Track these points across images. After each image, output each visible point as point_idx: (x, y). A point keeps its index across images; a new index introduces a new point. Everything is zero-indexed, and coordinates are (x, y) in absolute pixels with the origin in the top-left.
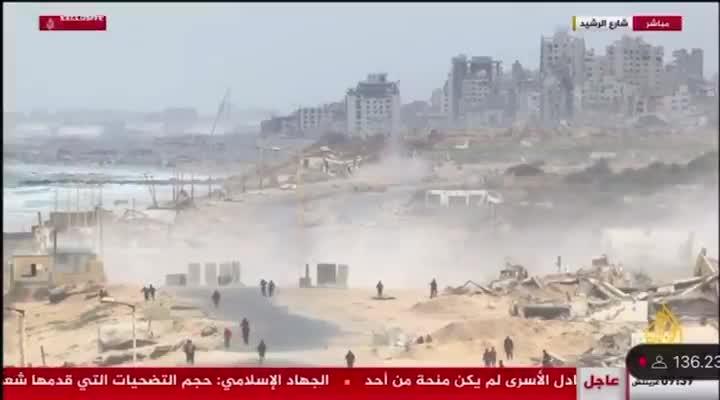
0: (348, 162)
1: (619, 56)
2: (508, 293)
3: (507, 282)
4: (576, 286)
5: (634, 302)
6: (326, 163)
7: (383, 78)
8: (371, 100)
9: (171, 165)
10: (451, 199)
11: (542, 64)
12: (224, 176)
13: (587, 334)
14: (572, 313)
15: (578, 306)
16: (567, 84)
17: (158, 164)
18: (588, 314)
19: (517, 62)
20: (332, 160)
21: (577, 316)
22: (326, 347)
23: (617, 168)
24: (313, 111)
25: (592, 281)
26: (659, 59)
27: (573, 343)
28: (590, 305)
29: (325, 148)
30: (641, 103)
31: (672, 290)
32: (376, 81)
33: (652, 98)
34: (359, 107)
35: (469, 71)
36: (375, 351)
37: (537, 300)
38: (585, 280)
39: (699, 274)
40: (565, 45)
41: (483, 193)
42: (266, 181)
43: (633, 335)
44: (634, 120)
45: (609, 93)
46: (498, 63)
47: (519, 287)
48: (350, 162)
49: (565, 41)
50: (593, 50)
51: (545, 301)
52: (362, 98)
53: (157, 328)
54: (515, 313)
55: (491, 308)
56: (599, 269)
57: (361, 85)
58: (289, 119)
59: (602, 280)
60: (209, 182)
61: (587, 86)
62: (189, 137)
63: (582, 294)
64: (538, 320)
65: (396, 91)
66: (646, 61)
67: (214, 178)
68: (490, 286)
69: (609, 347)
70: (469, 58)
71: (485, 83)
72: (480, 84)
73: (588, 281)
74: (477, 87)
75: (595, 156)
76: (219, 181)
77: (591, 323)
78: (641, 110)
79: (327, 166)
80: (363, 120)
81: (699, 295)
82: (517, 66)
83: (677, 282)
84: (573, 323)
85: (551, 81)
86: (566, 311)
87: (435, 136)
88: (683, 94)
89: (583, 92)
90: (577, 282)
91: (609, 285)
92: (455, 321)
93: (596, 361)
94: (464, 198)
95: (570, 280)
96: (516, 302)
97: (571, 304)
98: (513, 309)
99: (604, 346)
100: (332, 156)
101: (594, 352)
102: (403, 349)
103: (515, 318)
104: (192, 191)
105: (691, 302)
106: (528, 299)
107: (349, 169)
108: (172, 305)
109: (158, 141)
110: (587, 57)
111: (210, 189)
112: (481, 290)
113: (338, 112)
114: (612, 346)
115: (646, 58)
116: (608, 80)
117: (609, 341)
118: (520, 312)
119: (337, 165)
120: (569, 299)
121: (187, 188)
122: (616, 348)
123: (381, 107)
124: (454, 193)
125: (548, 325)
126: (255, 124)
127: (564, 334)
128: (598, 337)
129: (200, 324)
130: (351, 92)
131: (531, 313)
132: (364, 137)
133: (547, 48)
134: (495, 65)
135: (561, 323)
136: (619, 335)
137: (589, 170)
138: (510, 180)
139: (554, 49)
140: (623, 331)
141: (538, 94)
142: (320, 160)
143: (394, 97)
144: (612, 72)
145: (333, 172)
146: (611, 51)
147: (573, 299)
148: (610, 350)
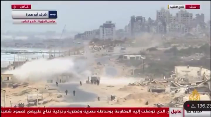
0: (100, 47)
1: (180, 16)
2: (147, 85)
3: (147, 82)
4: (167, 83)
5: (184, 88)
6: (94, 47)
7: (110, 22)
8: (107, 29)
9: (48, 48)
10: (131, 58)
11: (157, 18)
12: (64, 51)
13: (170, 97)
14: (166, 91)
15: (168, 89)
16: (164, 24)
17: (44, 47)
18: (171, 91)
19: (150, 18)
20: (95, 46)
21: (167, 92)
22: (94, 101)
23: (179, 49)
24: (90, 32)
25: (172, 81)
26: (192, 17)
27: (166, 100)
28: (171, 89)
29: (93, 43)
30: (186, 30)
31: (195, 84)
32: (108, 23)
33: (189, 28)
34: (103, 31)
35: (136, 20)
36: (108, 102)
37: (156, 87)
38: (170, 81)
39: (203, 79)
40: (164, 13)
41: (140, 56)
42: (76, 52)
43: (184, 97)
44: (184, 34)
45: (177, 27)
46: (144, 18)
47: (150, 83)
48: (101, 47)
49: (164, 12)
50: (172, 14)
51: (158, 87)
52: (104, 28)
53: (44, 95)
54: (149, 91)
55: (142, 89)
56: (174, 78)
57: (104, 24)
58: (82, 34)
59: (175, 81)
60: (60, 53)
61: (170, 24)
62: (54, 39)
63: (169, 85)
64: (156, 93)
65: (114, 26)
66: (188, 17)
67: (61, 51)
68: (142, 83)
69: (177, 101)
70: (136, 17)
71: (140, 24)
72: (139, 24)
73: (170, 82)
74: (138, 25)
75: (173, 45)
76: (62, 52)
77: (171, 94)
78: (186, 32)
79: (94, 48)
80: (105, 34)
81: (203, 86)
82: (150, 19)
83: (197, 82)
84: (167, 94)
85: (160, 23)
86: (164, 90)
87: (126, 39)
88: (198, 27)
89: (169, 26)
90: (167, 82)
91: (177, 83)
92: (132, 93)
93: (173, 105)
94: (134, 57)
95: (165, 81)
96: (149, 88)
97: (165, 88)
98: (148, 90)
99: (175, 101)
100: (95, 45)
101: (172, 102)
102: (116, 102)
103: (149, 93)
104: (55, 55)
105: (201, 88)
106: (153, 87)
107: (101, 49)
108: (49, 89)
109: (44, 41)
110: (170, 16)
111: (60, 55)
112: (139, 84)
113: (97, 32)
114: (178, 101)
115: (188, 16)
116: (176, 23)
117: (177, 99)
118: (151, 90)
119: (97, 48)
120: (165, 87)
121: (53, 54)
122: (179, 101)
123: (110, 31)
124: (131, 56)
125: (159, 94)
126: (73, 36)
127: (164, 97)
128: (174, 98)
129: (57, 94)
130: (101, 26)
131: (154, 91)
132: (105, 40)
133: (159, 14)
134: (143, 18)
135: (163, 94)
136: (180, 97)
137: (171, 49)
138: (148, 52)
139: (161, 14)
140: (181, 97)
141: (156, 27)
142: (92, 46)
143: (114, 28)
144: (178, 21)
145: (96, 50)
146: (177, 14)
147: (166, 87)
148: (177, 102)
